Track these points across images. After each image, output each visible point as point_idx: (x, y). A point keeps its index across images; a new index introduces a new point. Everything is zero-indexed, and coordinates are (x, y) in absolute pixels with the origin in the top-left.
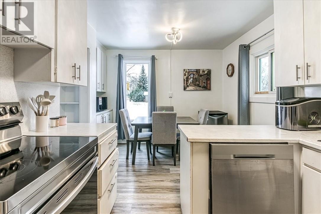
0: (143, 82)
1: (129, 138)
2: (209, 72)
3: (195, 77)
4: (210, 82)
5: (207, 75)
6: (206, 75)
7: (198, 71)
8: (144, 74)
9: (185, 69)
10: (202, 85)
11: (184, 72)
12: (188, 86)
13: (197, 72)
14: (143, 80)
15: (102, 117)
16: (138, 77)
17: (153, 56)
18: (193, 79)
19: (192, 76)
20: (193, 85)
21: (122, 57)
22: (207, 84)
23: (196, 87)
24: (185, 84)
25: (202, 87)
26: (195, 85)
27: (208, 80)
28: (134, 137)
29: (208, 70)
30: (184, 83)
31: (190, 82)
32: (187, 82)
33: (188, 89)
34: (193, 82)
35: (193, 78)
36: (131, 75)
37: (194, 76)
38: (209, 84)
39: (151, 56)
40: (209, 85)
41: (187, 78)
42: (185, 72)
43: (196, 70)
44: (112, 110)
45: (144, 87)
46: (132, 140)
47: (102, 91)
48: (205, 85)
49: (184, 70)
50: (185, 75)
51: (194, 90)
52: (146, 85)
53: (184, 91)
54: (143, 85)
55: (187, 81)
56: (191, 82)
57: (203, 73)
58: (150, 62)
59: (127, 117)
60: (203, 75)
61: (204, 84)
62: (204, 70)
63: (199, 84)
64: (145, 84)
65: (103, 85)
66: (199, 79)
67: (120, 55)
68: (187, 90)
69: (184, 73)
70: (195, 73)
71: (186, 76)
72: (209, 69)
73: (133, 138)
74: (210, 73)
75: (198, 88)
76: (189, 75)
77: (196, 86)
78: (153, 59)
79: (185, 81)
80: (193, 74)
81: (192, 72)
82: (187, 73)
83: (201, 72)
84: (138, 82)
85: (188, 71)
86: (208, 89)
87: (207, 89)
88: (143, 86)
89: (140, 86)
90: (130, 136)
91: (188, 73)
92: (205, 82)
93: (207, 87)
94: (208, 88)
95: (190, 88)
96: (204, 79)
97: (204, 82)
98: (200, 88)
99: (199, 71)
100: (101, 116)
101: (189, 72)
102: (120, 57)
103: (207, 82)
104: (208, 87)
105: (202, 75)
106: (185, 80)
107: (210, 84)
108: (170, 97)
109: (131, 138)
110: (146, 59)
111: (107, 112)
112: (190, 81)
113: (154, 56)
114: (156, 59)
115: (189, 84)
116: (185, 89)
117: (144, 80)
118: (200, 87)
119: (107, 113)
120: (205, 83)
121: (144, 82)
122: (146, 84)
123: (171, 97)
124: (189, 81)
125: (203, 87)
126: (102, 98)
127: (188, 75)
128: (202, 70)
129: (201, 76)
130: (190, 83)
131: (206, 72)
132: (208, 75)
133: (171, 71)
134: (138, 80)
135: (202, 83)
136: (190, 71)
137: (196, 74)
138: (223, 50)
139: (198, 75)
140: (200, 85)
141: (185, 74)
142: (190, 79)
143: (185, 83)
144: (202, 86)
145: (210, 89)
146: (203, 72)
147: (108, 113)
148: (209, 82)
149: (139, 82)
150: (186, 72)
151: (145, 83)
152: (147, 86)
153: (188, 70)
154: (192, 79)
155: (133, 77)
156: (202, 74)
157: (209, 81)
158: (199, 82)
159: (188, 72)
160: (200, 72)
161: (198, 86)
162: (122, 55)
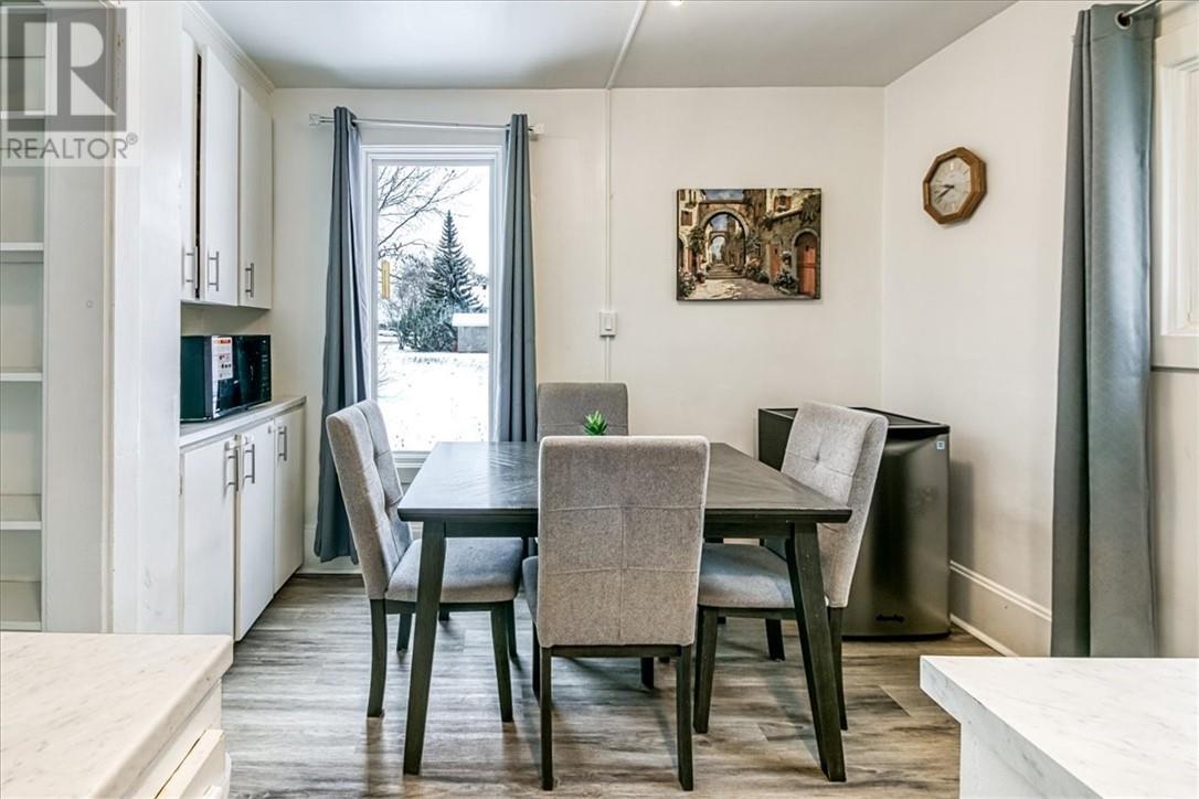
0: (451, 276)
1: (386, 590)
2: (814, 203)
3: (738, 228)
4: (818, 256)
5: (804, 221)
6: (797, 221)
7: (751, 199)
8: (454, 250)
9: (686, 187)
10: (772, 269)
11: (682, 204)
12: (700, 278)
13: (747, 202)
14: (447, 269)
15: (231, 453)
16: (432, 261)
17: (516, 117)
18: (727, 241)
19: (722, 223)
20: (725, 271)
21: (354, 124)
22: (800, 268)
23: (744, 280)
24: (686, 269)
25: (777, 285)
26: (738, 272)
27: (807, 249)
28: (416, 583)
29: (806, 196)
30: (680, 264)
31: (714, 257)
32: (694, 255)
33: (699, 292)
34: (727, 258)
35: (728, 236)
36: (407, 251)
37: (730, 225)
38: (811, 266)
39: (509, 121)
40: (809, 273)
41: (697, 235)
42: (687, 206)
43: (745, 191)
44: (302, 404)
45: (452, 296)
46: (404, 598)
47: (243, 303)
48: (793, 273)
49: (681, 194)
50: (685, 218)
51: (730, 300)
52: (462, 288)
53: (676, 302)
54: (451, 289)
55: (696, 250)
56: (719, 256)
57: (780, 210)
58: (498, 151)
59: (376, 455)
60: (781, 218)
61: (784, 266)
62: (787, 194)
63: (760, 268)
64: (455, 285)
65: (250, 269)
66: (759, 239)
67: (341, 113)
68: (692, 297)
69: (682, 208)
70: (737, 207)
71: (691, 225)
72: (812, 190)
73: (410, 590)
74: (819, 211)
75: (753, 288)
76: (705, 220)
77: (746, 277)
78: (520, 135)
79: (686, 251)
80: (729, 215)
81: (723, 202)
82: (694, 211)
83: (769, 206)
84: (431, 280)
85: (699, 199)
86: (807, 294)
87: (799, 293)
88: (451, 293)
89: (439, 295)
90: (390, 567)
91: (700, 210)
92: (793, 253)
93: (800, 285)
94: (806, 290)
95: (713, 287)
96: (784, 238)
97: (787, 258)
98: (762, 285)
99: (760, 197)
100: (221, 444)
101: (708, 204)
102: (344, 127)
103: (800, 257)
104: (808, 285)
105: (777, 220)
106: (686, 245)
107: (817, 266)
108: (604, 336)
109: (398, 589)
110: (481, 138)
111: (272, 418)
112: (714, 249)
113: (524, 117)
114: (535, 138)
115: (703, 266)
116: (682, 293)
117: (451, 269)
118: (765, 280)
119: (271, 423)
120: (790, 264)
121: (454, 276)
122: (461, 284)
123: (612, 337)
124: (708, 252)
125: (782, 284)
126: (234, 338)
127: (700, 218)
128: (776, 194)
129: (770, 224)
130: (709, 260)
131: (795, 206)
132: (806, 220)
133: (611, 197)
134: (432, 270)
135: (772, 258)
136: (712, 198)
137: (743, 212)
138: (886, 89)
139: (756, 219)
140: (767, 271)
141: (687, 213)
142: (711, 242)
143: (686, 264)
144: (776, 279)
145: (816, 296)
146: (779, 206)
147: (280, 421)
148: (810, 257)
149: (436, 278)
150: (691, 204)
151: (456, 280)
152: (463, 291)
153: (703, 192)
154: (720, 241)
155: (411, 257)
156: (777, 214)
157: (814, 251)
158: (761, 259)
159: (700, 204)
160: (763, 205)
161: (754, 278)
162: (353, 117)
